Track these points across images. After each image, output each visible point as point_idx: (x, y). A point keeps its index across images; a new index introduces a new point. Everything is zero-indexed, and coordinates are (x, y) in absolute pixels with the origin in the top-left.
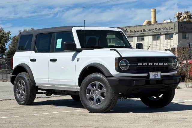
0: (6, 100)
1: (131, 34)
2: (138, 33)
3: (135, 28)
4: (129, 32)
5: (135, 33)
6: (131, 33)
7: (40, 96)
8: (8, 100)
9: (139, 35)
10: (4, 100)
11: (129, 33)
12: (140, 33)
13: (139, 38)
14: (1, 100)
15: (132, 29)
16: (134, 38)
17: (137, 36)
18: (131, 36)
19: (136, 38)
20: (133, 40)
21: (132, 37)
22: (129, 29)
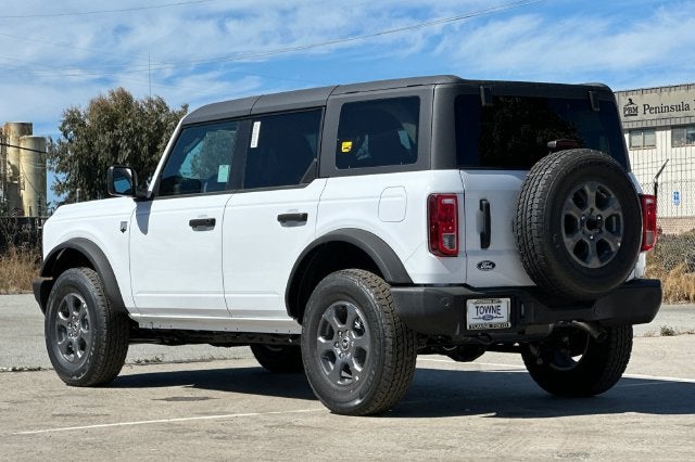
0: (21, 370)
1: (650, 118)
2: (675, 114)
3: (665, 94)
4: (641, 110)
5: (665, 115)
6: (649, 116)
7: (159, 357)
8: (30, 370)
9: (678, 123)
10: (14, 370)
11: (640, 115)
12: (682, 113)
13: (678, 131)
14: (4, 371)
15: (653, 100)
16: (658, 133)
17: (673, 127)
18: (649, 125)
19: (669, 132)
20: (655, 140)
21: (653, 129)
22: (639, 101)
